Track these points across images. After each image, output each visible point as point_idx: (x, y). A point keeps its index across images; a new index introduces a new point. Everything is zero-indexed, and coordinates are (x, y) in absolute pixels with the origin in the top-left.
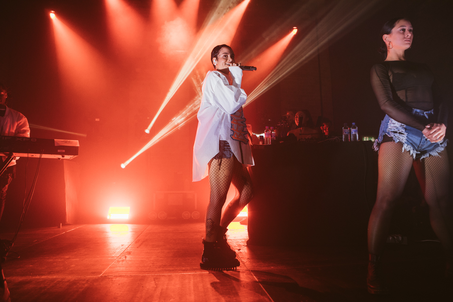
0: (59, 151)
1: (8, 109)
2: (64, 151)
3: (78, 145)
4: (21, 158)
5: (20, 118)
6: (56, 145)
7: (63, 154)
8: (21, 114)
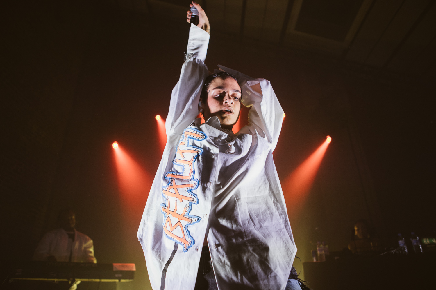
0: (116, 275)
1: (76, 233)
2: (121, 275)
3: (134, 269)
4: (82, 282)
5: (86, 241)
6: (114, 270)
7: (120, 279)
8: (88, 237)
